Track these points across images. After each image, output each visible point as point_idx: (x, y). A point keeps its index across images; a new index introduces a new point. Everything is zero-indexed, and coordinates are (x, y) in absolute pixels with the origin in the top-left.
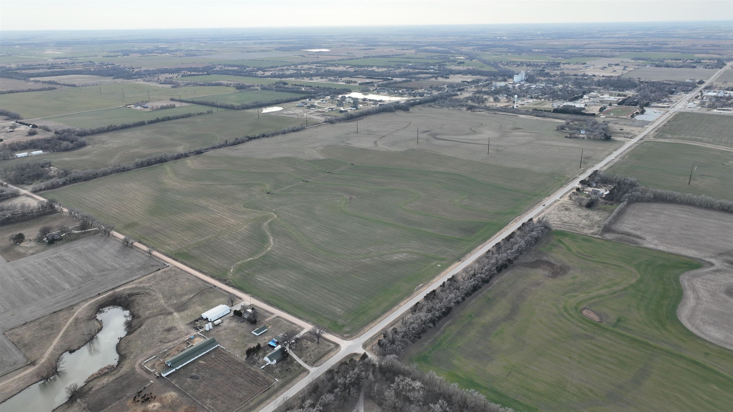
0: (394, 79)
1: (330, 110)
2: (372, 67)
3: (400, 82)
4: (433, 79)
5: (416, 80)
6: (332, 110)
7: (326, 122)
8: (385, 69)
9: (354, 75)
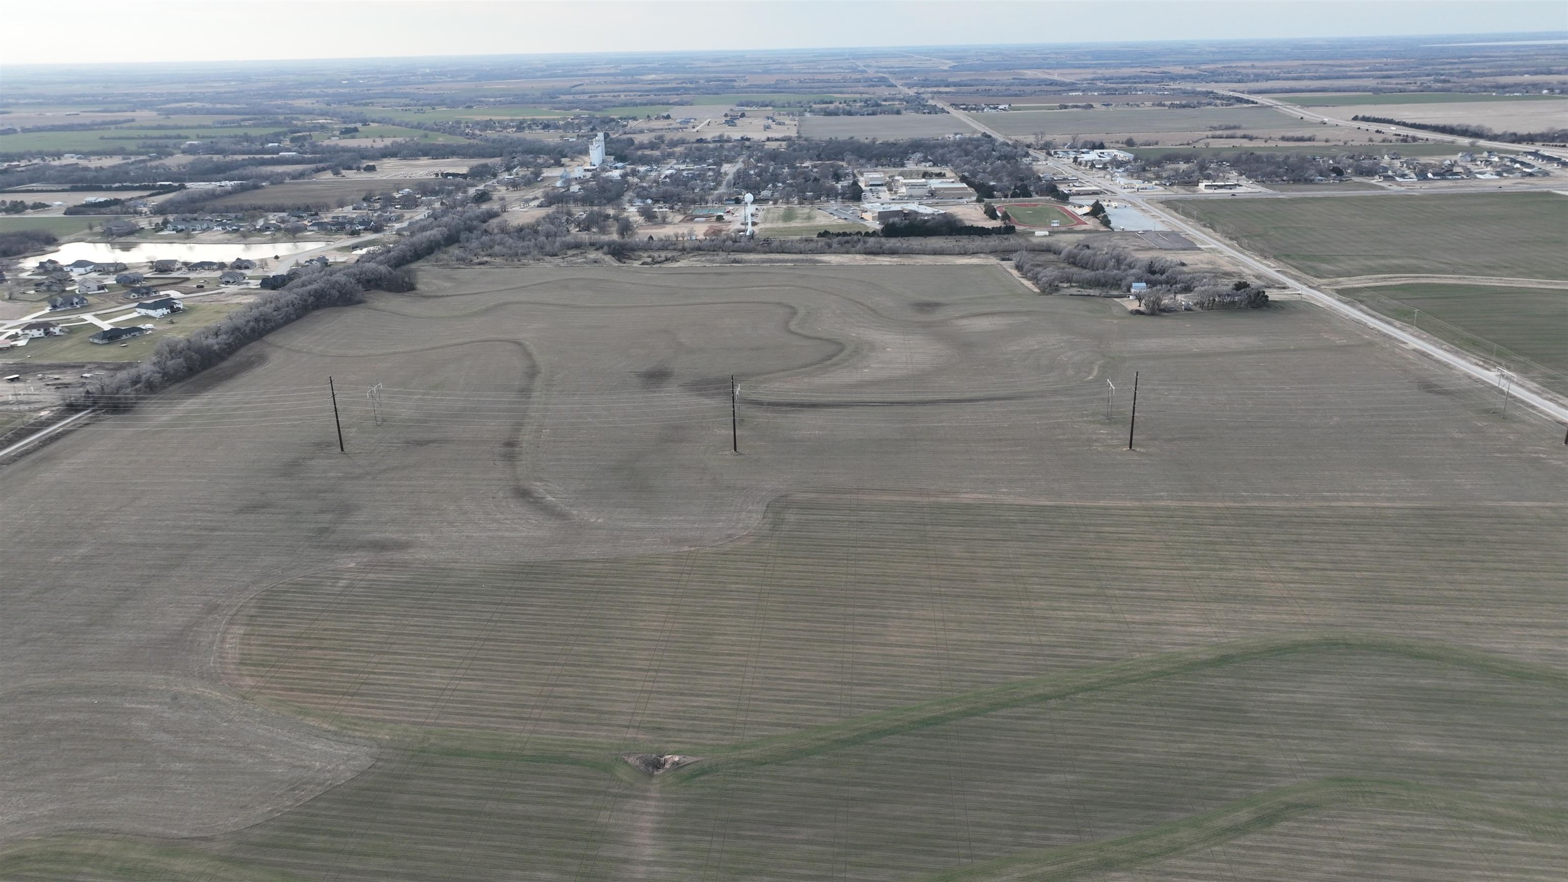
0: (188, 185)
1: (36, 333)
2: (59, 155)
3: (228, 193)
4: (328, 176)
5: (272, 183)
6: (47, 333)
7: (72, 408)
8: (116, 161)
9: (10, 185)
